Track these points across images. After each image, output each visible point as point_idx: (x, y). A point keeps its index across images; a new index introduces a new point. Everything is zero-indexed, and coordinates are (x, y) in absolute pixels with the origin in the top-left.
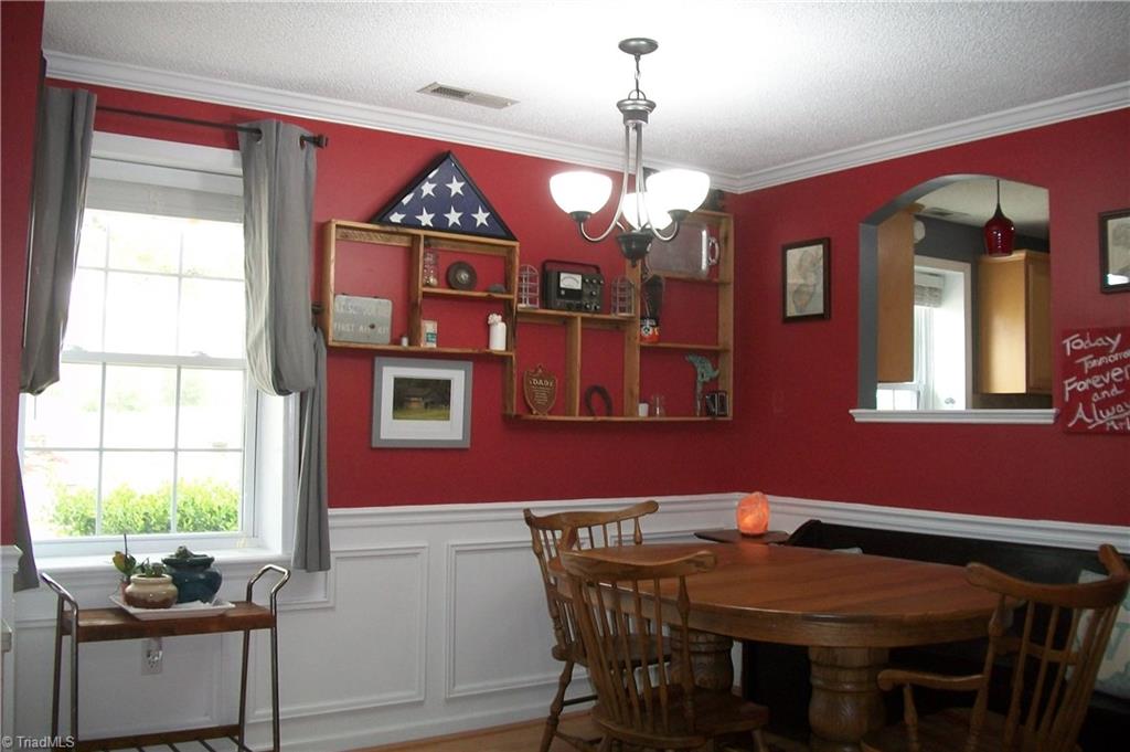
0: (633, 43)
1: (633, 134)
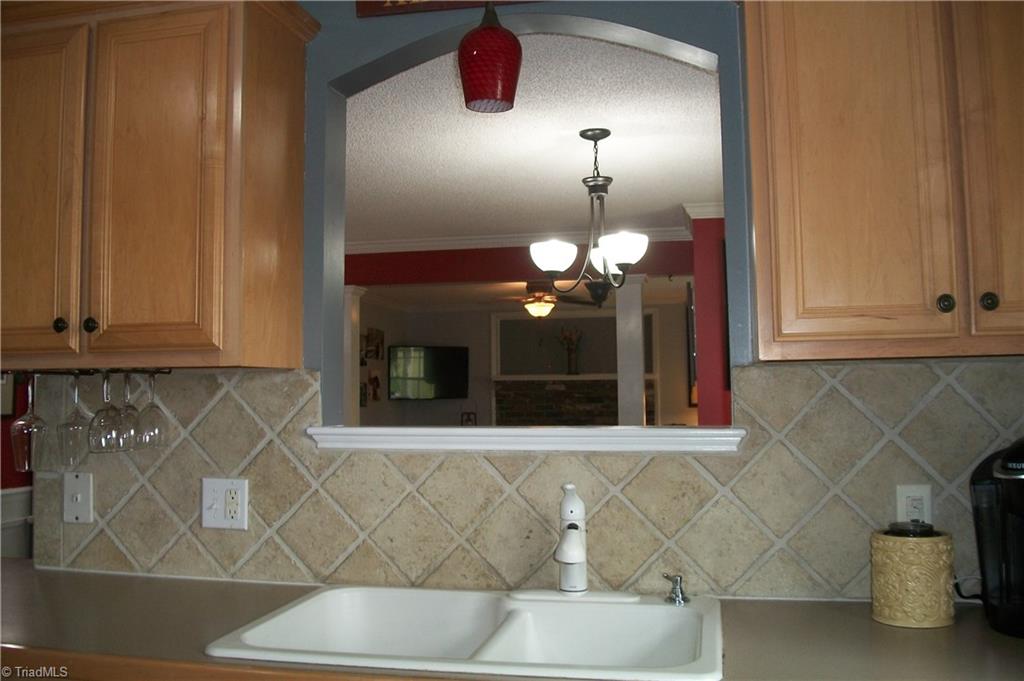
0: (590, 133)
1: (597, 203)
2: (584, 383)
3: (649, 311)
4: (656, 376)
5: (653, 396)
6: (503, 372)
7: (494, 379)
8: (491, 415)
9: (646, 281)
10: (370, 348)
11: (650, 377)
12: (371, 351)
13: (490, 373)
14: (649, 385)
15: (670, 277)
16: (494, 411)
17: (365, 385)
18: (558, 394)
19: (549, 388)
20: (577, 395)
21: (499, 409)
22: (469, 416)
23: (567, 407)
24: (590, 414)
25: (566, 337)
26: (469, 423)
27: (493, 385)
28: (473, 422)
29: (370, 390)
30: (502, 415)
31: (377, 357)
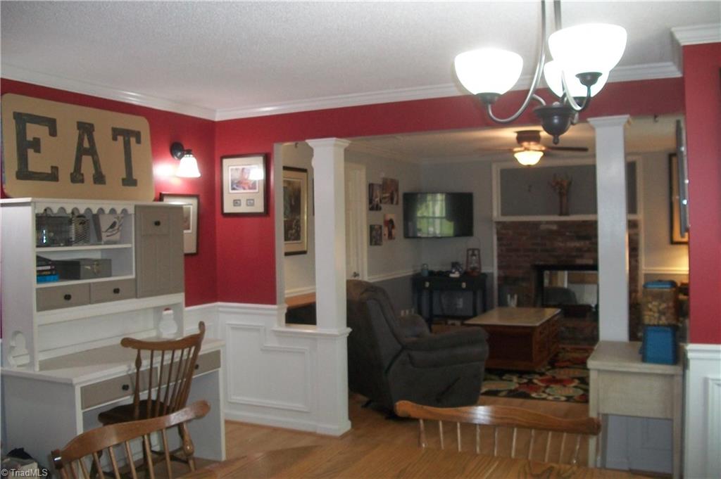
2: (574, 223)
3: (631, 159)
4: (640, 217)
5: (637, 234)
6: (504, 213)
7: (495, 220)
8: (492, 252)
9: (628, 122)
10: (384, 195)
11: (633, 217)
12: (385, 198)
13: (492, 215)
14: (632, 225)
15: (656, 117)
16: (495, 247)
17: (381, 227)
18: (551, 232)
19: (543, 227)
20: (567, 234)
21: (500, 245)
22: (473, 252)
23: (559, 244)
24: (579, 250)
25: (557, 183)
26: (474, 258)
27: (494, 225)
28: (477, 256)
29: (385, 231)
30: (502, 250)
31: (392, 203)
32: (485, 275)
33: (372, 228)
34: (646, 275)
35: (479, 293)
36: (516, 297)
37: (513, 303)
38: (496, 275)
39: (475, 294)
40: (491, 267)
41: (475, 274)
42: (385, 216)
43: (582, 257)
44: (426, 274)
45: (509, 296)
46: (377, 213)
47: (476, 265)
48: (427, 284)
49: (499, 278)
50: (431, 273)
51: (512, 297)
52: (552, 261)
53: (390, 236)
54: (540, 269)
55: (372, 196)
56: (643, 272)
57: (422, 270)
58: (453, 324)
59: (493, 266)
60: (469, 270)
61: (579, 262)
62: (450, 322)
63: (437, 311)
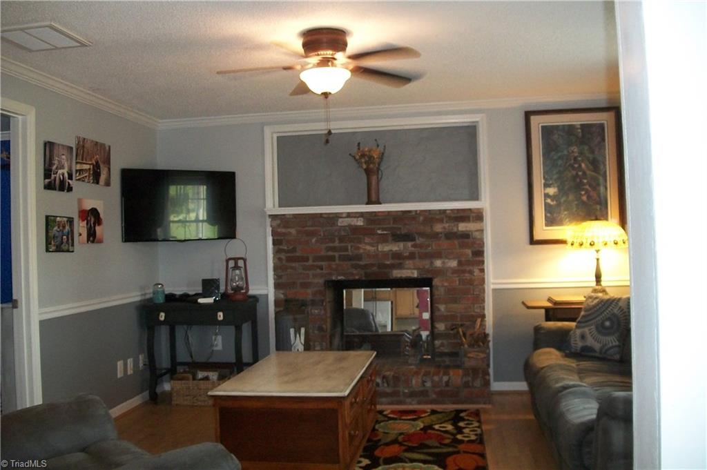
2: (388, 214)
4: (485, 204)
6: (282, 203)
7: (270, 212)
10: (79, 167)
11: (475, 205)
12: (80, 171)
13: (264, 205)
14: (475, 217)
16: (270, 254)
17: (71, 221)
18: (355, 229)
19: (342, 222)
20: (379, 232)
21: (277, 252)
22: (236, 263)
23: (367, 247)
24: (397, 256)
25: (363, 156)
26: (237, 272)
27: (268, 221)
28: (243, 270)
29: (81, 228)
30: (280, 259)
31: (97, 181)
32: (255, 298)
33: (49, 221)
34: (496, 291)
35: (246, 328)
36: (303, 330)
37: (298, 342)
38: (271, 299)
39: (238, 329)
40: (264, 286)
41: (239, 297)
42: (80, 201)
43: (400, 266)
44: (161, 300)
45: (292, 331)
46: (64, 195)
47: (241, 283)
48: (162, 316)
49: (277, 303)
50: (170, 298)
51: (297, 331)
52: (357, 275)
53: (92, 236)
54: (337, 287)
55: (51, 164)
56: (492, 287)
57: (154, 293)
58: (207, 378)
59: (267, 284)
60: (230, 291)
61: (397, 274)
62: (201, 375)
63: (182, 356)
